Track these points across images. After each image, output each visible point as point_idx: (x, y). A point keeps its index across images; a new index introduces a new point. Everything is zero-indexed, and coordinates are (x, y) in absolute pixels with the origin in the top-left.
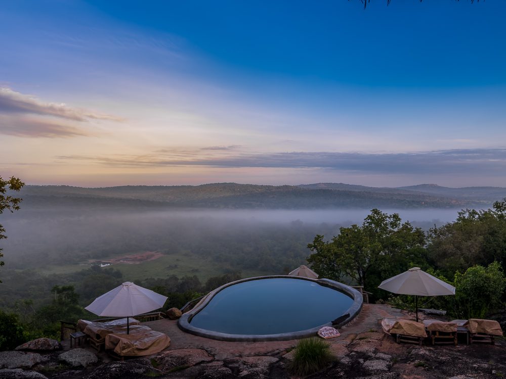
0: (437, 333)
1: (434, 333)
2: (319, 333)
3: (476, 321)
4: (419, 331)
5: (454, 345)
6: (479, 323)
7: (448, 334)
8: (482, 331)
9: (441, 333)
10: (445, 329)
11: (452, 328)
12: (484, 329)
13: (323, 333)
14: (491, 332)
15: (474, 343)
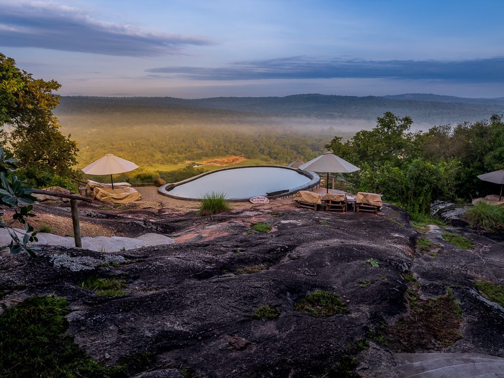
0: (330, 202)
1: (328, 201)
2: (250, 200)
3: (362, 194)
4: (314, 199)
5: (342, 211)
6: (365, 196)
7: (338, 203)
8: (367, 202)
9: (333, 202)
10: (335, 199)
11: (341, 198)
12: (368, 201)
13: (254, 200)
14: (373, 203)
15: (360, 211)
